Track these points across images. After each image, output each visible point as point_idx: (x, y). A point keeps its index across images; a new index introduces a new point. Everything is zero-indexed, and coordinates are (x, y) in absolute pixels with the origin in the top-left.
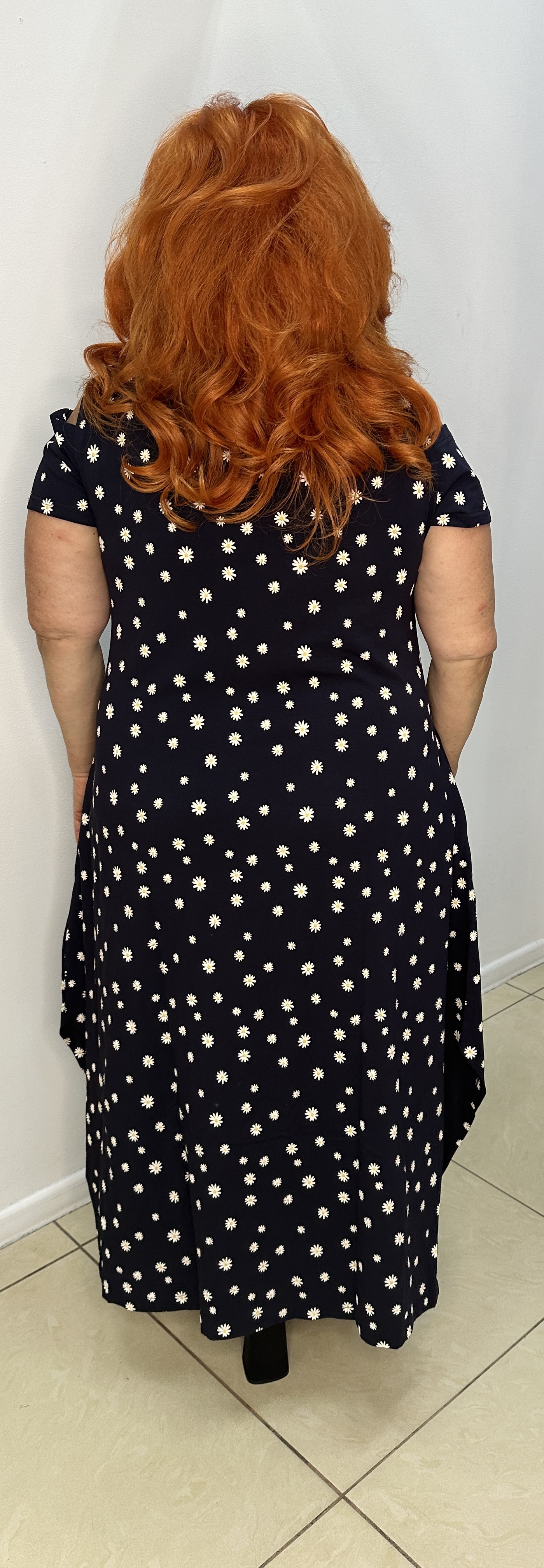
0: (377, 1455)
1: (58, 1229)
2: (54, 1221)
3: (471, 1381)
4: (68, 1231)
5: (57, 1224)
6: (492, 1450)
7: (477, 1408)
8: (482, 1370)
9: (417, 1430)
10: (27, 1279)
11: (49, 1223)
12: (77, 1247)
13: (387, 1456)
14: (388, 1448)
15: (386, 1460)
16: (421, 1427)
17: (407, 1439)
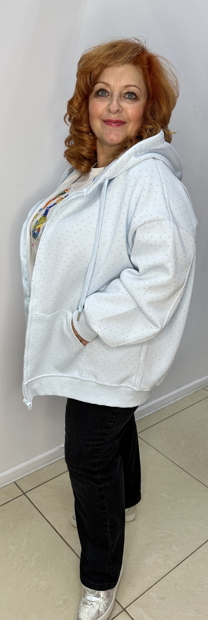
0: (139, 592)
1: (15, 485)
2: (15, 482)
3: (180, 562)
4: (20, 487)
6: (187, 594)
7: (182, 575)
8: (185, 558)
9: (157, 583)
11: (12, 483)
12: (22, 493)
13: (143, 593)
14: (144, 590)
15: (143, 595)
16: (158, 581)
17: (152, 587)
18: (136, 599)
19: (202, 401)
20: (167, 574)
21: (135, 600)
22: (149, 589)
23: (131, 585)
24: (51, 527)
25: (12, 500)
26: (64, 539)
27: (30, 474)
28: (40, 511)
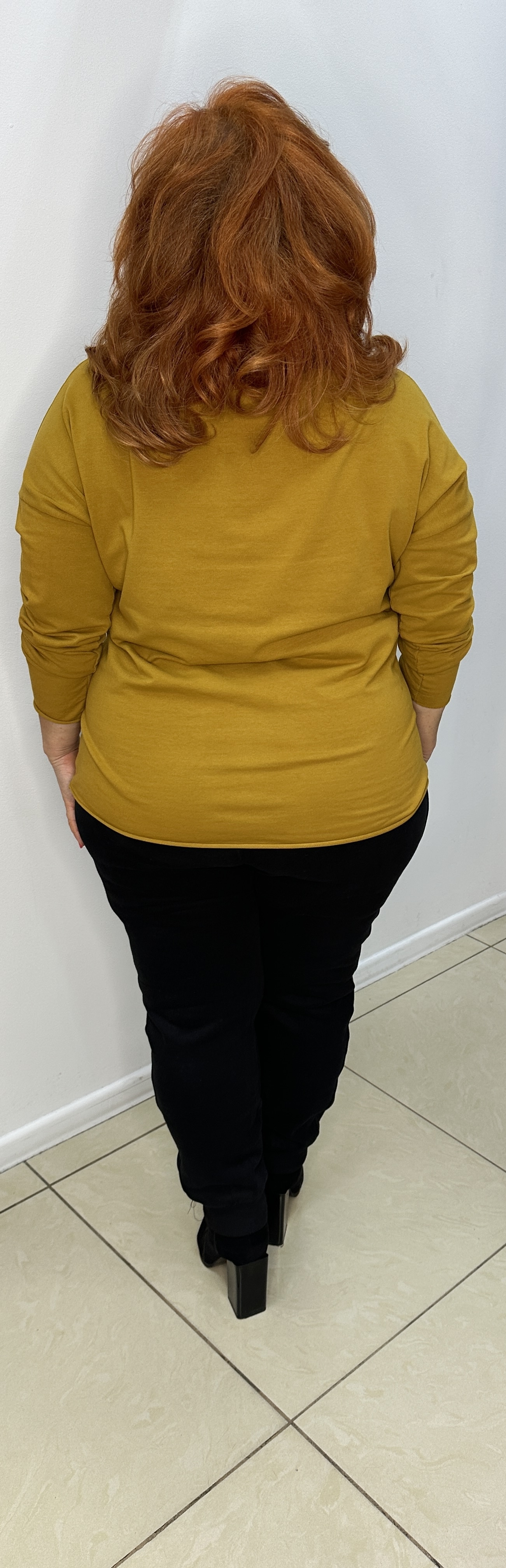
0: (323, 1385)
1: (28, 1169)
2: (25, 1162)
3: (415, 1318)
4: (37, 1171)
5: (28, 1165)
6: (430, 1382)
7: (418, 1344)
8: (427, 1306)
9: (363, 1362)
11: (20, 1163)
12: (46, 1186)
13: (334, 1386)
14: (333, 1380)
15: (333, 1390)
16: (367, 1359)
17: (353, 1371)
18: (318, 1399)
19: (463, 963)
20: (387, 1343)
21: (315, 1402)
22: (347, 1375)
23: (305, 1371)
24: (117, 1257)
25: (22, 1201)
26: (148, 1280)
27: (60, 1143)
28: (89, 1222)
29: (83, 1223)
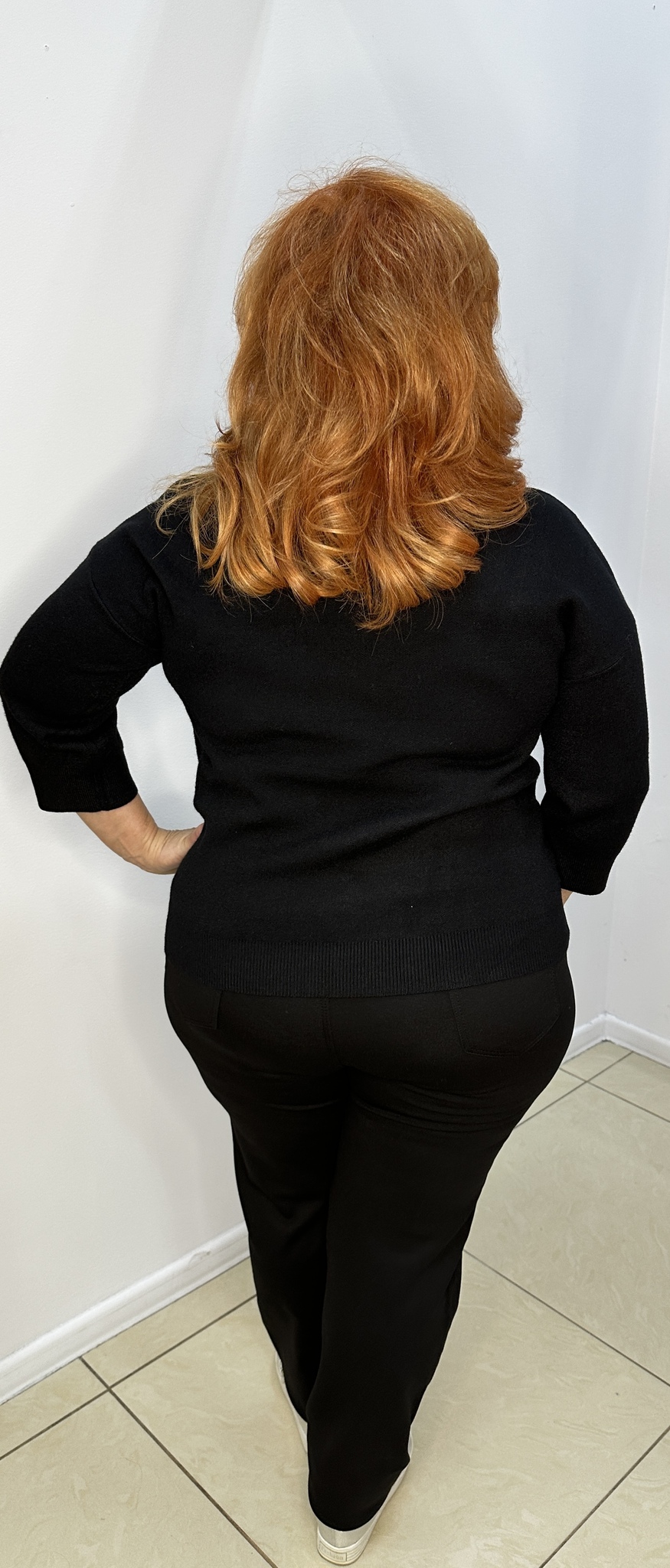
1: (84, 1366)
2: (80, 1358)
4: (95, 1370)
5: (84, 1361)
8: (559, 1544)
10: (51, 1429)
11: (75, 1360)
12: (105, 1389)
24: (191, 1482)
25: (78, 1410)
26: (229, 1513)
27: (120, 1333)
28: (157, 1436)
29: (149, 1436)
